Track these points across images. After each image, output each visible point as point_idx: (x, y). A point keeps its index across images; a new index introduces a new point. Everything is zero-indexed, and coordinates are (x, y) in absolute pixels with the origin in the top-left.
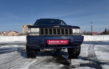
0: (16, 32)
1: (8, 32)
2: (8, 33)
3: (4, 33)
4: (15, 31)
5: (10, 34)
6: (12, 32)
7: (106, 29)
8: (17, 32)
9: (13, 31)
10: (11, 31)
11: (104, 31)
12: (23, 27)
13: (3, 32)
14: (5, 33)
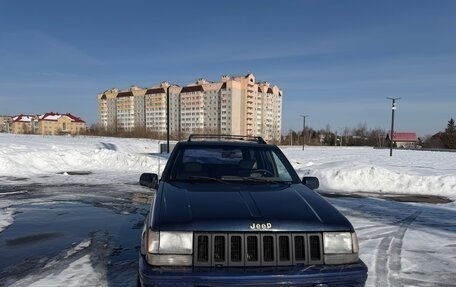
0: (72, 117)
1: (41, 117)
2: (40, 120)
3: (24, 119)
4: (69, 115)
5: (48, 124)
6: (56, 117)
7: (452, 122)
8: (77, 120)
9: (63, 115)
10: (52, 114)
11: (443, 131)
12: (104, 97)
13: (20, 117)
14: (29, 119)
